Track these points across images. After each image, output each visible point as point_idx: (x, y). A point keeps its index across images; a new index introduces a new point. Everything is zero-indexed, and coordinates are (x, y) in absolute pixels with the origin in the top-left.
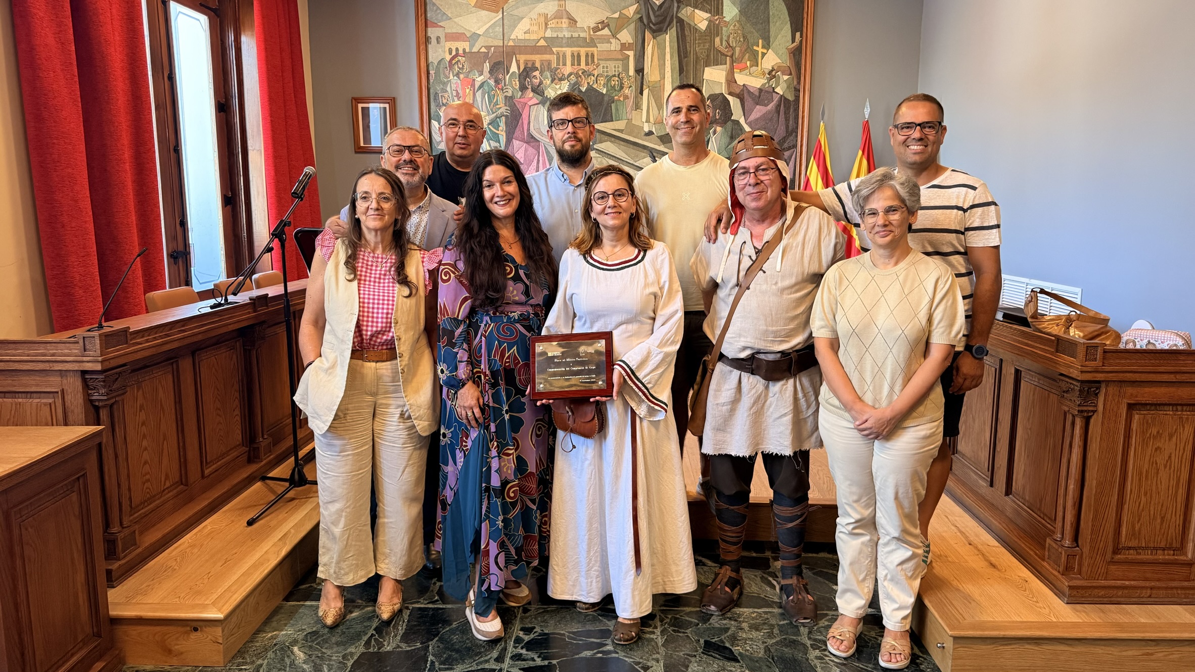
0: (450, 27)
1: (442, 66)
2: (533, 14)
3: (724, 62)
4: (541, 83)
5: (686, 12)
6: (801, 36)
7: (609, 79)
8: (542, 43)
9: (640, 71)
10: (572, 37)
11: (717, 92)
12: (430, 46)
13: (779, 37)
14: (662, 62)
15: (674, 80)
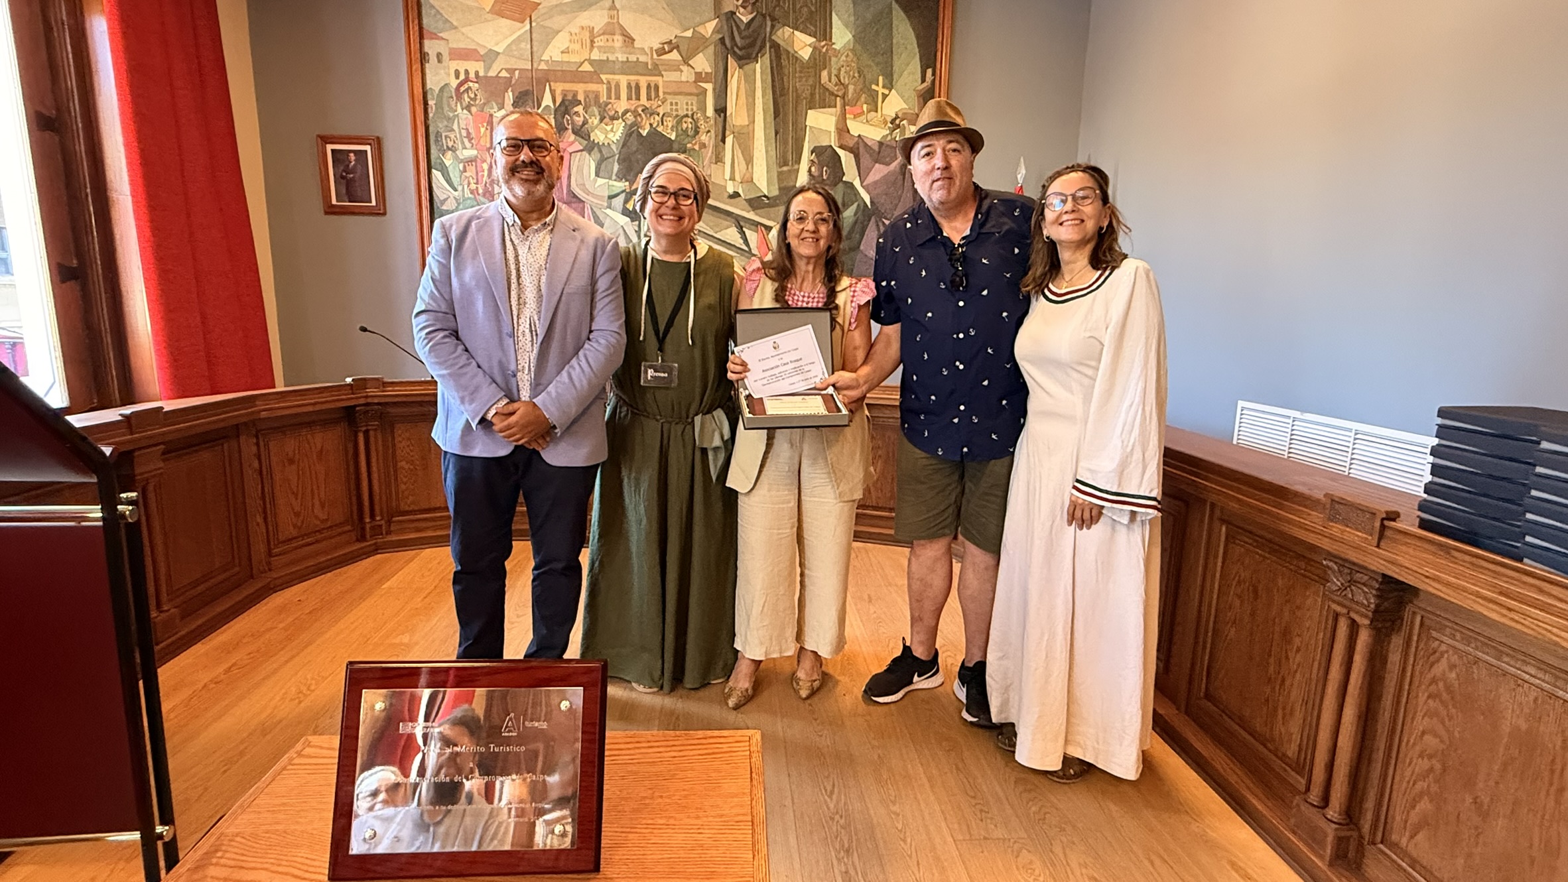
0: (456, 41)
1: (445, 94)
2: (575, 27)
3: (833, 103)
4: (585, 122)
5: (784, 34)
6: (934, 74)
7: (680, 120)
8: (587, 67)
9: (721, 110)
10: (628, 61)
11: (824, 144)
12: (427, 65)
13: (905, 73)
14: (751, 100)
15: (768, 126)
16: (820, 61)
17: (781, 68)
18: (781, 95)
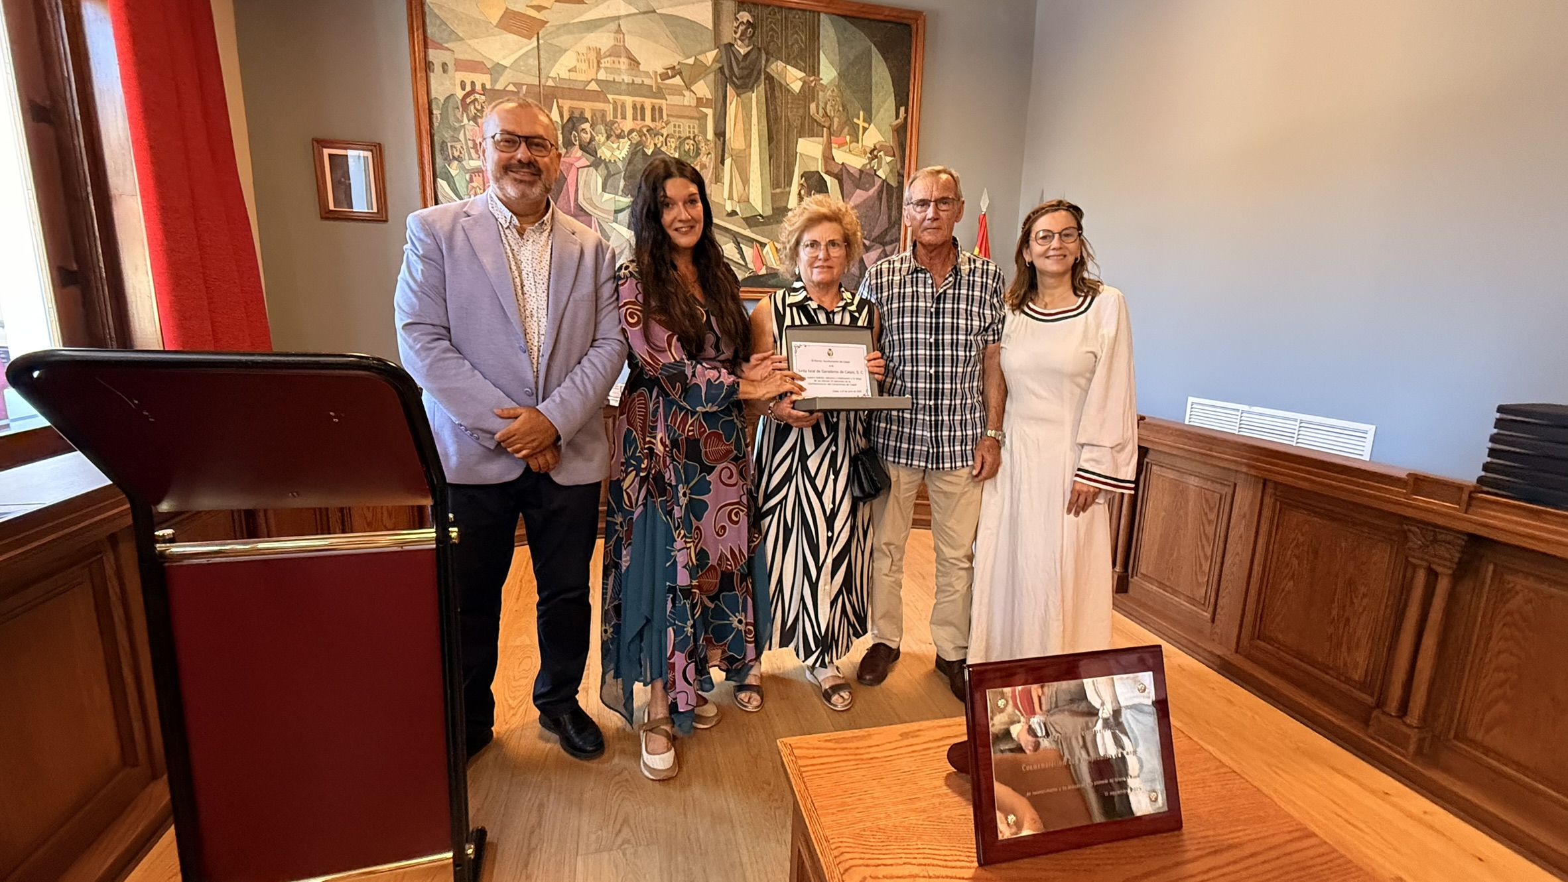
0: (462, 52)
1: (451, 104)
2: (581, 47)
3: (820, 134)
4: (592, 139)
5: (777, 67)
6: (906, 112)
7: (682, 141)
8: (593, 86)
9: (720, 134)
10: (633, 83)
11: (813, 169)
12: (432, 74)
13: (882, 110)
14: (747, 126)
15: (763, 151)
16: (809, 93)
17: (775, 98)
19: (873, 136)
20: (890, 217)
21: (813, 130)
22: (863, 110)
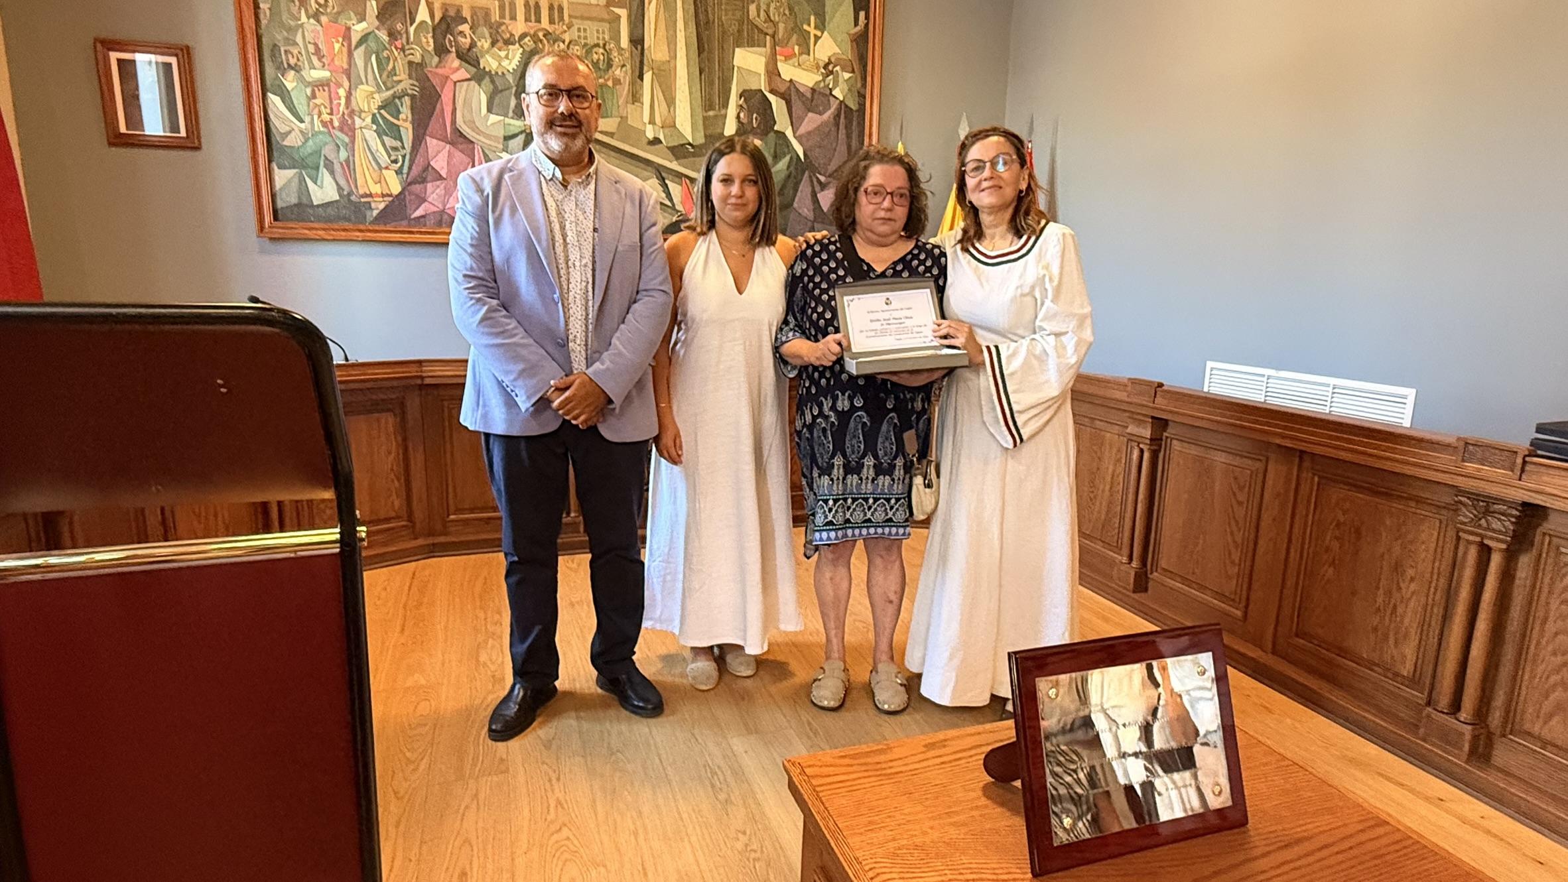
3: (762, 44)
4: (473, 45)
6: (867, 17)
7: (589, 49)
9: (637, 41)
11: (754, 88)
13: (838, 14)
14: (671, 32)
15: (692, 63)
18: (707, 29)
19: (827, 47)
20: (849, 147)
21: (753, 37)
22: (816, 15)
